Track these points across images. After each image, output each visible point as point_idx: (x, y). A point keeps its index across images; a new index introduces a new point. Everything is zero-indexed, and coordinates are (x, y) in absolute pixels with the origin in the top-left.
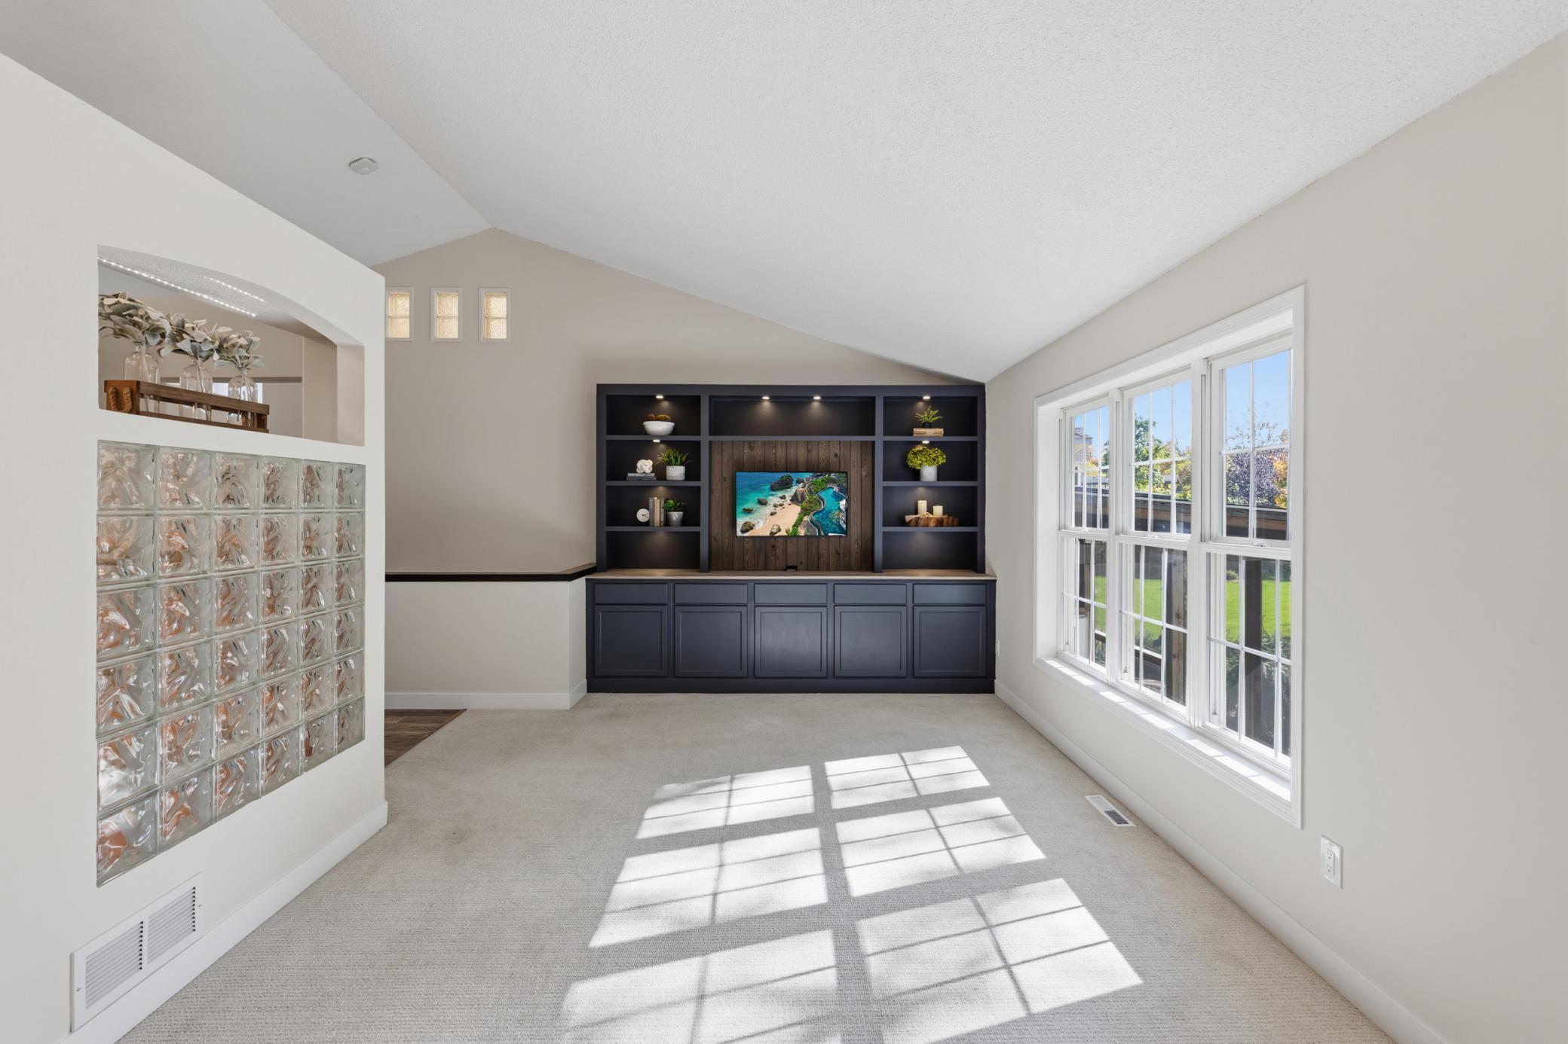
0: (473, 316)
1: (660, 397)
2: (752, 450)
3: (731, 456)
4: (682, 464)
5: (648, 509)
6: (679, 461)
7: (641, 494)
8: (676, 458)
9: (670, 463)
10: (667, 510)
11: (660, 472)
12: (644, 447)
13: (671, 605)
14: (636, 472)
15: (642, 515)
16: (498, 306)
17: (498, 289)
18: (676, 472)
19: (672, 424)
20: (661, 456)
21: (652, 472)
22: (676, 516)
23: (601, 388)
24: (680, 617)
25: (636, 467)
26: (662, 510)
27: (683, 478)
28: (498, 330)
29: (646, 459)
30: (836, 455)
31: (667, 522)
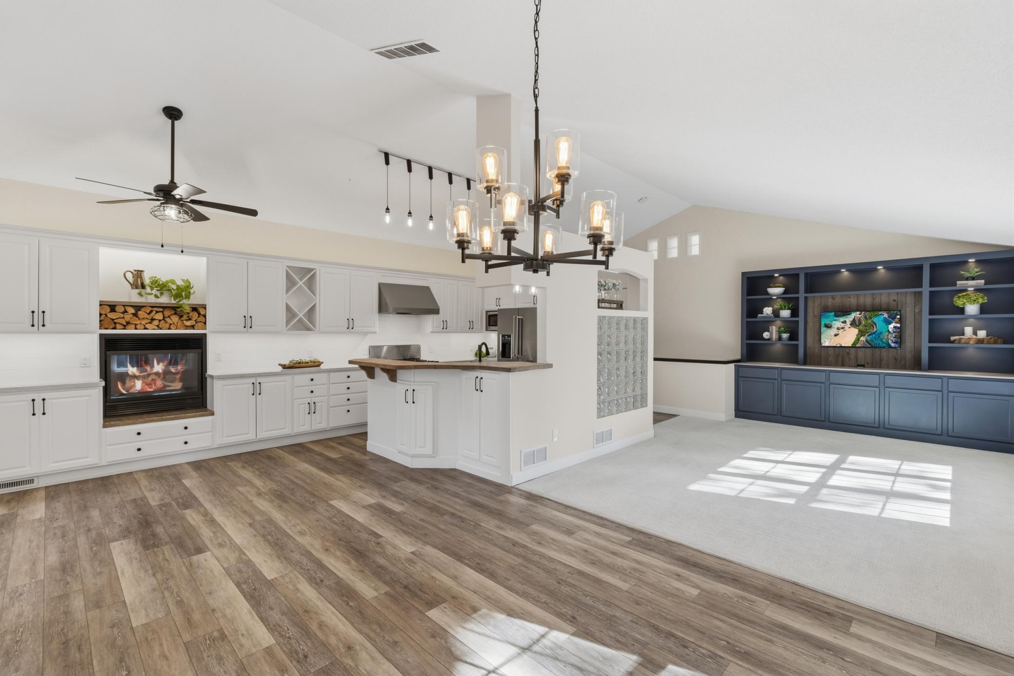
0: (684, 246)
1: (776, 275)
2: (833, 300)
3: (820, 303)
4: (789, 309)
5: (769, 332)
6: (787, 307)
7: (766, 324)
8: (785, 307)
9: (781, 309)
10: (780, 332)
11: (776, 314)
12: (768, 301)
13: (780, 380)
14: (763, 314)
15: (766, 335)
16: (695, 240)
17: (694, 232)
18: (785, 313)
19: (784, 289)
20: (777, 305)
21: (772, 313)
22: (785, 336)
23: (743, 274)
24: (784, 386)
25: (763, 311)
26: (777, 333)
27: (790, 316)
28: (695, 251)
29: (769, 307)
30: (894, 301)
31: (780, 338)
